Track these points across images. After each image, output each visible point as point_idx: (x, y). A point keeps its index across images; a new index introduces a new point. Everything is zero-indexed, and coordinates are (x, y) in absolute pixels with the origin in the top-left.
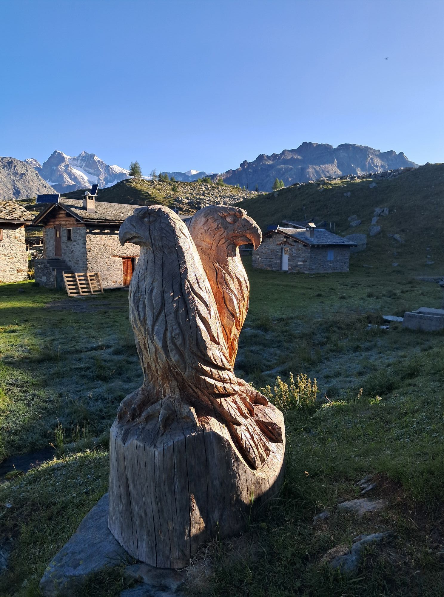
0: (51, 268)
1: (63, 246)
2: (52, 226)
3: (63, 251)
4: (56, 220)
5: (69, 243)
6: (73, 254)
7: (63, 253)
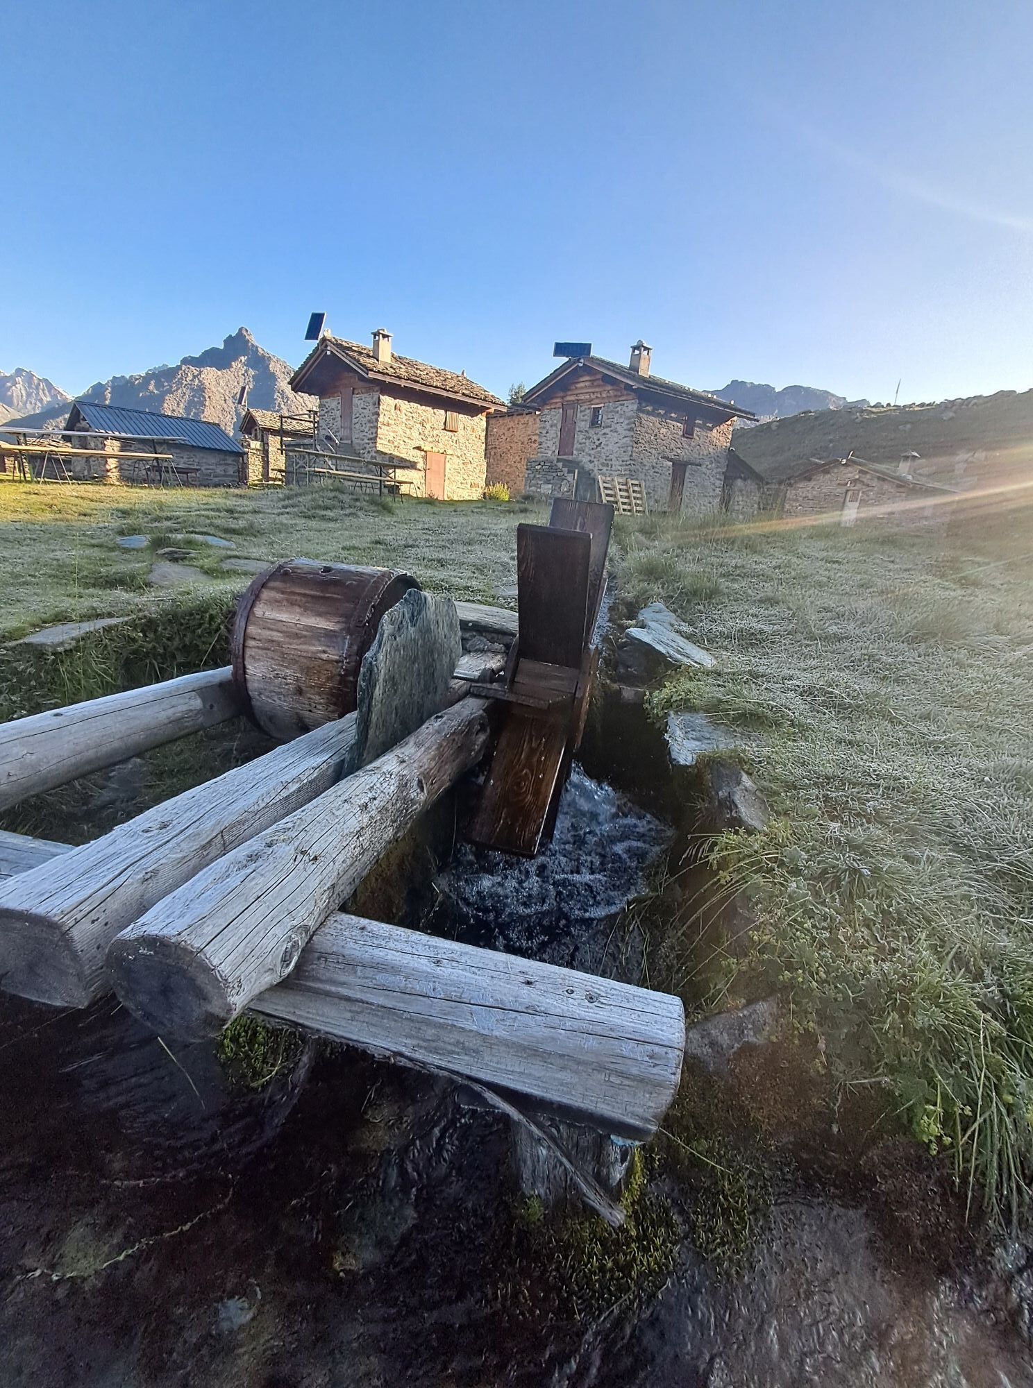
0: (565, 470)
1: (579, 437)
2: (559, 405)
3: (577, 446)
4: (569, 393)
5: (592, 432)
6: (599, 449)
7: (577, 449)
